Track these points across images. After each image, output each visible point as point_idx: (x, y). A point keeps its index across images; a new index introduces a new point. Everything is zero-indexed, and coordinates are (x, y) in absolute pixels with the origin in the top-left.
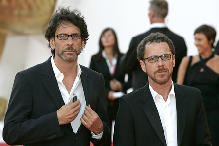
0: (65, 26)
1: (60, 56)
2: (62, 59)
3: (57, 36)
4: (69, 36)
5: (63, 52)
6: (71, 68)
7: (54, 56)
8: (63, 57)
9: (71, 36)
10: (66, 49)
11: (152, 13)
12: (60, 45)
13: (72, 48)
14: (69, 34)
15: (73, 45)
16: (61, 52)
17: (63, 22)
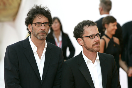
0: (40, 17)
1: (36, 36)
2: (37, 38)
3: (35, 24)
4: (42, 24)
5: (38, 34)
6: (42, 44)
7: (31, 36)
8: (38, 37)
9: (44, 24)
10: (41, 32)
11: (101, 8)
12: (36, 30)
13: (44, 32)
14: (43, 23)
15: (45, 29)
16: (37, 33)
17: (39, 14)
